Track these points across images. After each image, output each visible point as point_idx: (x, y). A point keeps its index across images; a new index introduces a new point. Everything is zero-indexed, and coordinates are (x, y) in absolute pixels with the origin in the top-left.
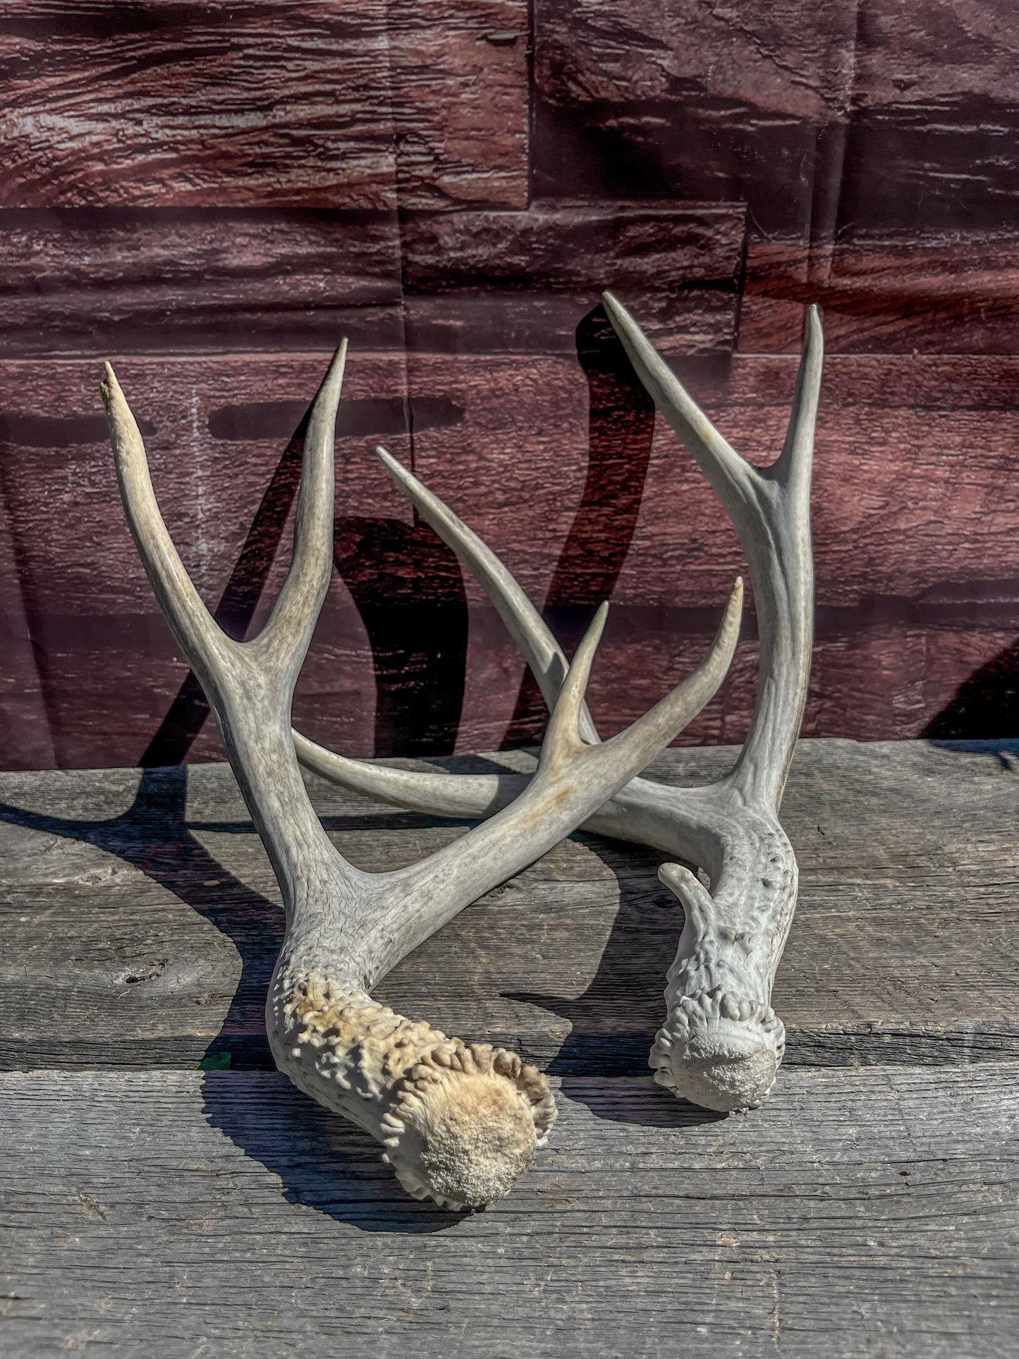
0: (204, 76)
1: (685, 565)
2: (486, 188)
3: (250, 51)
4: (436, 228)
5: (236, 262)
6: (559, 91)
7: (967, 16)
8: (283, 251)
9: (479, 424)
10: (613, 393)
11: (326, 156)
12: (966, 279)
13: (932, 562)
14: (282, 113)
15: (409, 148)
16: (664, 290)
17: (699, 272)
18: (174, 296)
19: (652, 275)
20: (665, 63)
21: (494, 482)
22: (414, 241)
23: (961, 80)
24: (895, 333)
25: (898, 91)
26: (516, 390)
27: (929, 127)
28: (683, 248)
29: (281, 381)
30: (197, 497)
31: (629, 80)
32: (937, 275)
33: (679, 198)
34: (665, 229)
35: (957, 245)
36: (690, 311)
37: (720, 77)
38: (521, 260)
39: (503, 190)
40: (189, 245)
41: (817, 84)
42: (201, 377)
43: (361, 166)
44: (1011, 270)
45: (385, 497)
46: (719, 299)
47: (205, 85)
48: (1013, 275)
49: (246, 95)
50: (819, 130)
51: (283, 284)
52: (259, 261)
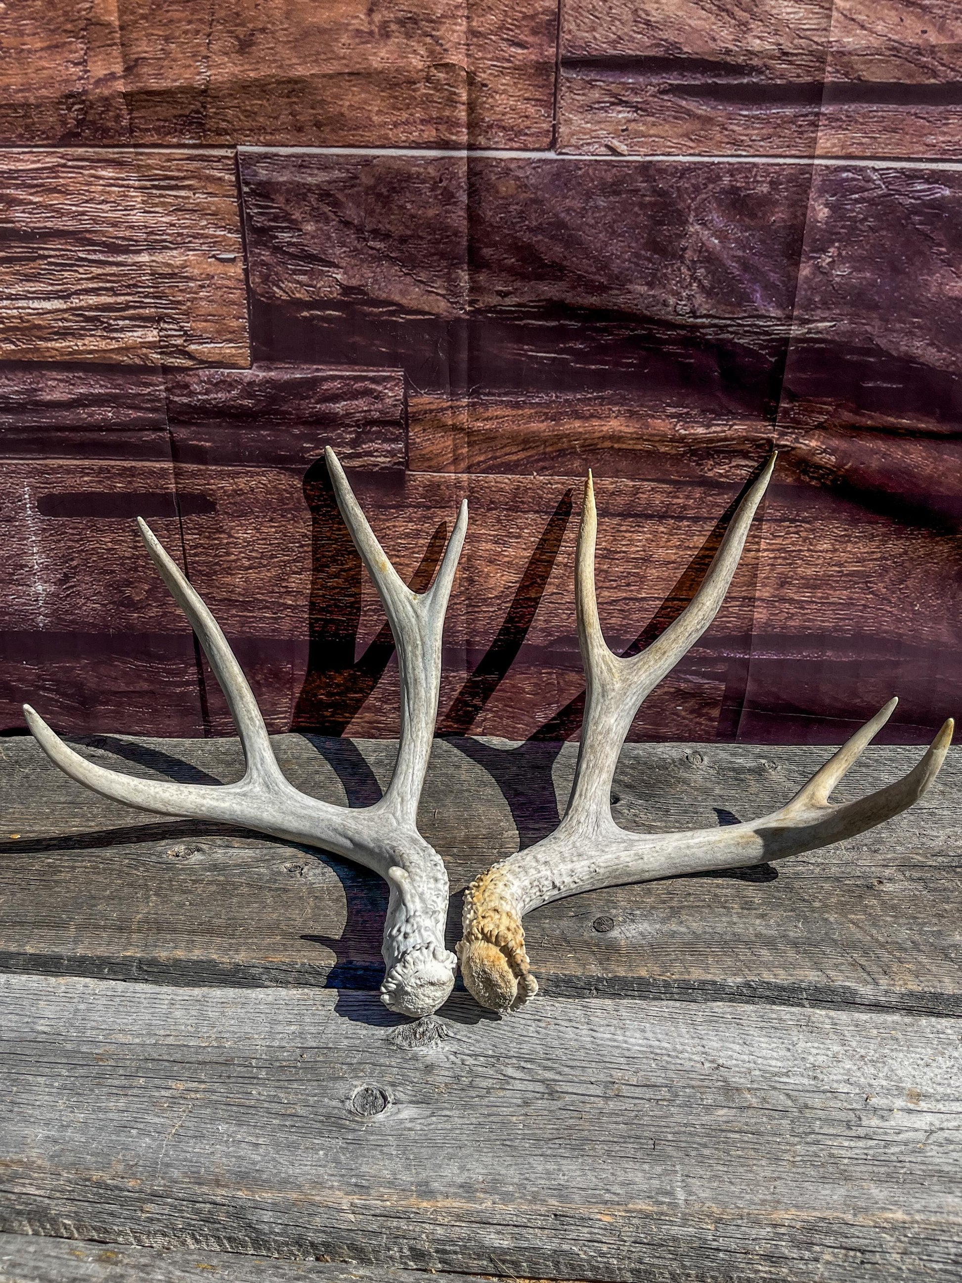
0: (20, 274)
2: (220, 354)
3: (52, 260)
4: (188, 379)
5: (49, 397)
6: (268, 292)
7: (543, 249)
8: (81, 391)
9: (226, 513)
10: (322, 495)
11: (109, 329)
12: (563, 425)
13: (555, 622)
14: (77, 301)
15: (166, 326)
16: (353, 426)
17: (377, 415)
18: (6, 419)
19: (343, 416)
20: (339, 277)
21: (241, 552)
22: (173, 387)
23: (543, 292)
24: (518, 460)
25: (500, 298)
26: (252, 491)
27: (525, 322)
28: (362, 398)
29: (86, 478)
30: (33, 554)
31: (314, 287)
32: (543, 421)
33: (356, 364)
34: (348, 385)
35: (554, 401)
36: (372, 441)
37: (377, 287)
38: (248, 402)
39: (233, 355)
41: (444, 292)
42: (30, 473)
43: (134, 337)
44: (594, 420)
46: (392, 433)
47: (22, 280)
48: (596, 423)
49: (50, 288)
50: (448, 322)
51: (83, 413)
52: (65, 397)
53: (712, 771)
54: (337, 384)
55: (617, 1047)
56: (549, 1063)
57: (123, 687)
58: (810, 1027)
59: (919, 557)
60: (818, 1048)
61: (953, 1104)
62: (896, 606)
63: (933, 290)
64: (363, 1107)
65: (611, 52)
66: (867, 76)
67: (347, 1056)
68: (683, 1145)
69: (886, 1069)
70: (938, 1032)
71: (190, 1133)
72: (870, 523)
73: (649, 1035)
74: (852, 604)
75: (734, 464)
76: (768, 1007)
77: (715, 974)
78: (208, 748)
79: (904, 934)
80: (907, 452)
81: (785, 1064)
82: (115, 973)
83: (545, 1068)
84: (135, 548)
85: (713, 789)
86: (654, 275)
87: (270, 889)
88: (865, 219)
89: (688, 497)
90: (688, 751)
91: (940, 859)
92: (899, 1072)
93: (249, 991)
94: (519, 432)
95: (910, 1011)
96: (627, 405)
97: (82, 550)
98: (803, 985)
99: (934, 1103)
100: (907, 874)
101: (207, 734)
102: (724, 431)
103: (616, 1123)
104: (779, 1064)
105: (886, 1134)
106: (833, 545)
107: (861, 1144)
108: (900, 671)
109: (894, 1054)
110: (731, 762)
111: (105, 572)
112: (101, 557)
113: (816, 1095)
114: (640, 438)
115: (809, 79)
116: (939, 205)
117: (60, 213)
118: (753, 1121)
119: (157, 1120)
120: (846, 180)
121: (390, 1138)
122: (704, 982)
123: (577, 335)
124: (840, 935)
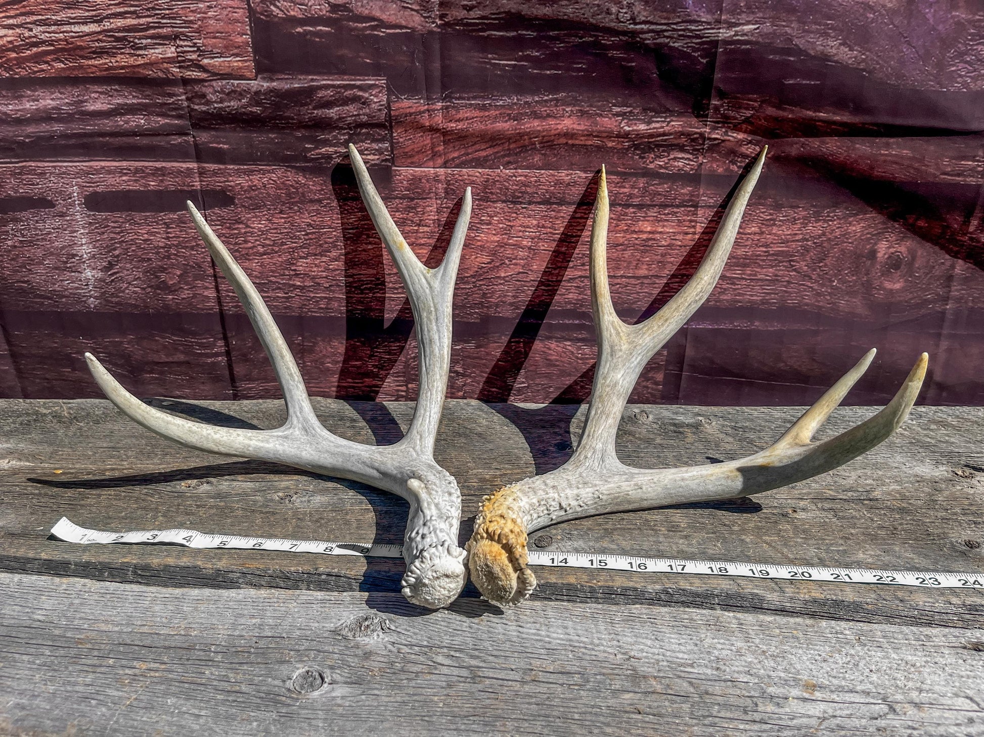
1: (374, 293)
2: (229, 67)
4: (204, 89)
5: (93, 108)
6: (266, 11)
8: (118, 101)
9: (244, 206)
10: (323, 190)
11: (136, 47)
12: (524, 124)
13: (522, 297)
14: (108, 24)
15: (182, 43)
16: (345, 129)
17: (365, 119)
18: (58, 127)
19: (337, 120)
21: (256, 240)
22: (193, 97)
23: (503, 4)
24: (487, 156)
25: (466, 12)
26: (265, 186)
28: (352, 104)
29: (124, 178)
30: (82, 245)
31: (306, 5)
32: (506, 121)
33: (345, 74)
34: (339, 92)
35: (515, 104)
36: (363, 142)
37: (360, 4)
38: (257, 110)
39: (240, 68)
40: (66, 98)
41: (417, 8)
42: (78, 175)
43: (157, 53)
44: (550, 119)
45: (192, 248)
46: (379, 134)
47: (64, 8)
48: (552, 122)
49: (87, 14)
50: (422, 35)
51: (120, 121)
52: (105, 107)
53: (655, 426)
54: (330, 92)
55: (540, 640)
56: (477, 653)
57: (164, 359)
58: (718, 627)
59: (836, 237)
60: (724, 644)
61: (847, 695)
62: (817, 282)
64: (302, 687)
67: (296, 644)
68: (587, 723)
69: (785, 663)
70: (837, 633)
71: (142, 705)
72: (792, 208)
73: (571, 631)
74: (777, 280)
75: (672, 156)
76: (682, 609)
77: (636, 582)
78: (234, 407)
79: (812, 552)
80: (823, 143)
81: (691, 656)
82: (113, 576)
83: (472, 657)
84: (168, 238)
85: (654, 440)
87: (261, 512)
89: (633, 187)
90: (637, 411)
91: (850, 494)
92: (798, 666)
93: (224, 591)
94: (487, 130)
95: (813, 615)
96: (579, 105)
97: (123, 241)
98: (716, 592)
99: (828, 694)
100: (820, 505)
101: (235, 397)
102: (663, 127)
103: (529, 703)
104: (686, 656)
105: (780, 719)
106: (760, 228)
107: (756, 727)
108: (819, 338)
109: (794, 651)
110: (673, 419)
111: (143, 260)
112: (139, 247)
113: (717, 684)
114: (590, 135)
118: (656, 704)
119: (116, 693)
121: (320, 712)
122: (627, 589)
123: (534, 43)
124: (754, 552)
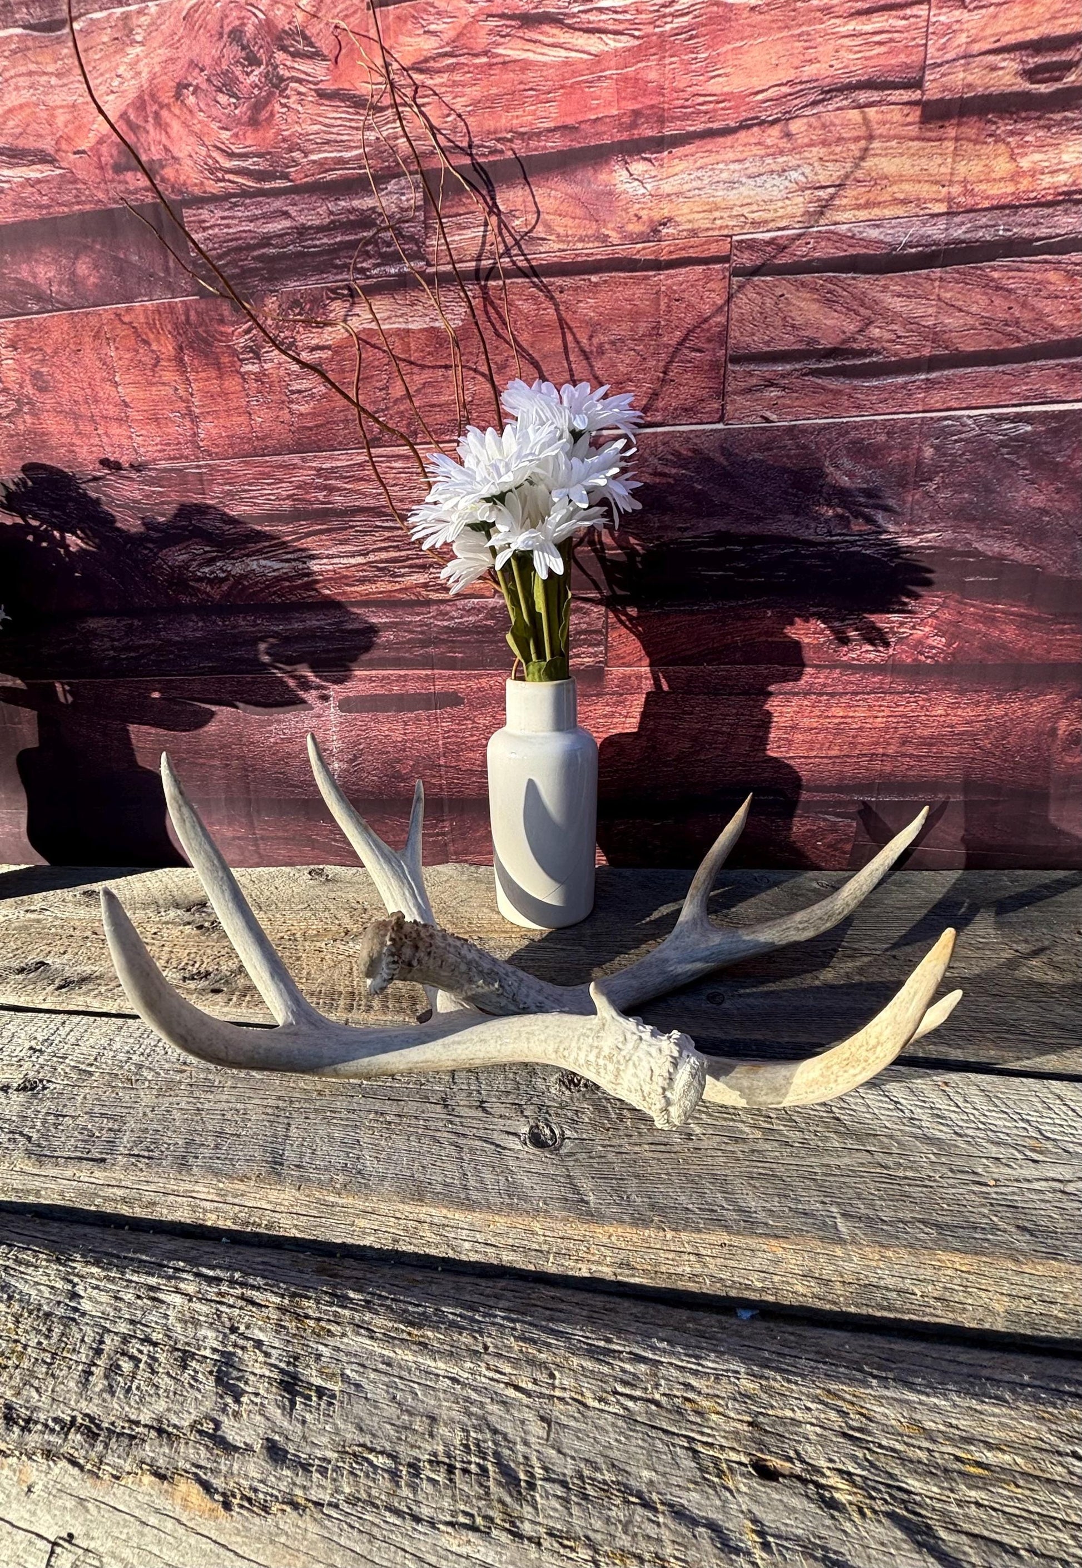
3: (358, 529)
4: (448, 608)
14: (373, 557)
17: (585, 626)
22: (437, 615)
23: (714, 525)
24: (692, 655)
27: (699, 549)
28: (574, 614)
29: (373, 684)
32: (712, 624)
36: (580, 647)
43: (412, 579)
47: (337, 544)
49: (356, 549)
62: (1001, 758)
63: (1020, 503)
65: (766, 349)
66: (962, 347)
72: (976, 691)
75: (864, 649)
86: (799, 507)
88: (963, 454)
112: (380, 742)
115: (917, 355)
116: (1023, 438)
117: (365, 495)
120: (948, 426)
